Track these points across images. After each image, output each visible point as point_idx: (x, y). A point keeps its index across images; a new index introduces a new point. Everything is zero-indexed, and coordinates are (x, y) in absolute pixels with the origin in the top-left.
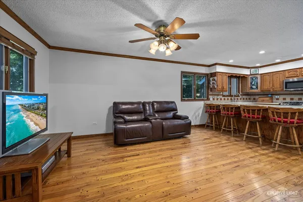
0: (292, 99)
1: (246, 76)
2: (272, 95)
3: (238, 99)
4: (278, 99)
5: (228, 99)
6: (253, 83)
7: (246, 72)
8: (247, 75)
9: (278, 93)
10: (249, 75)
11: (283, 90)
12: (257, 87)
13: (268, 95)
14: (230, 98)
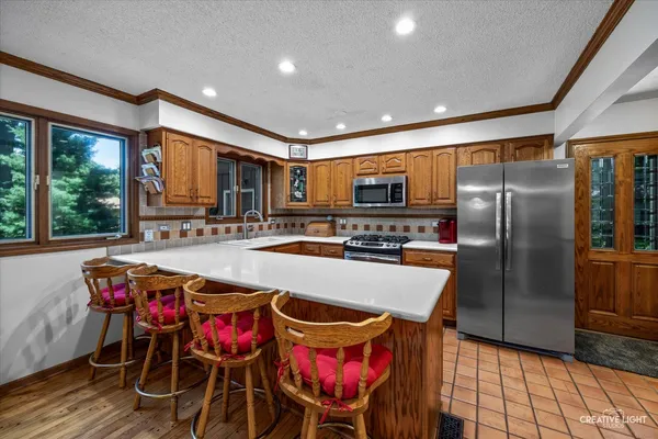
0: (367, 228)
1: (279, 162)
2: (334, 216)
3: (261, 228)
4: (344, 227)
5: (228, 231)
6: (296, 185)
7: (278, 150)
8: (283, 160)
9: (344, 212)
10: (287, 160)
11: (352, 205)
12: (305, 195)
13: (326, 216)
14: (234, 226)
